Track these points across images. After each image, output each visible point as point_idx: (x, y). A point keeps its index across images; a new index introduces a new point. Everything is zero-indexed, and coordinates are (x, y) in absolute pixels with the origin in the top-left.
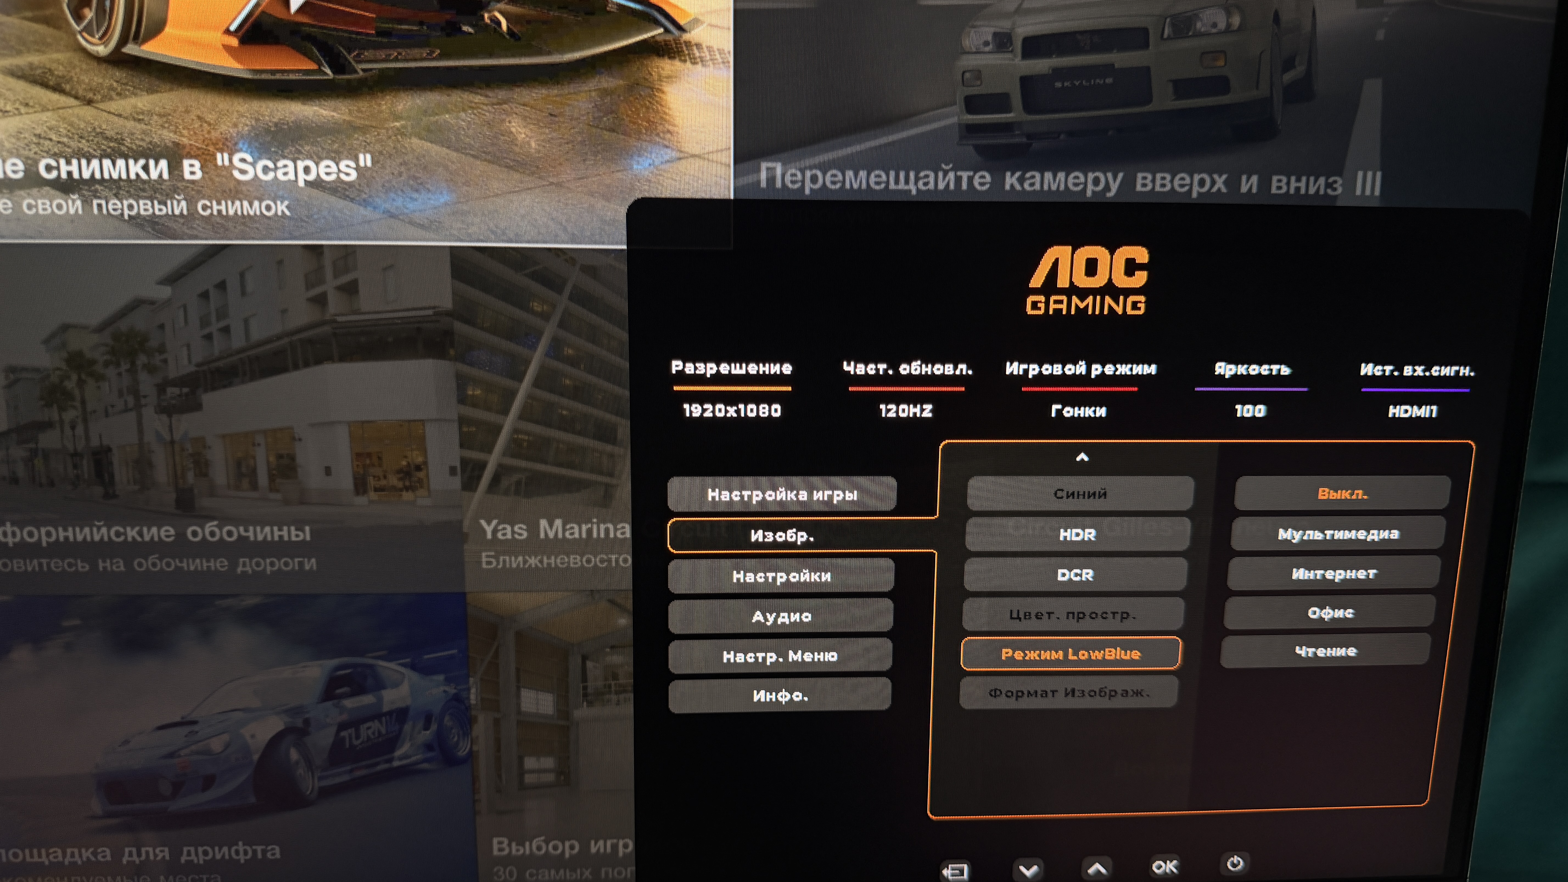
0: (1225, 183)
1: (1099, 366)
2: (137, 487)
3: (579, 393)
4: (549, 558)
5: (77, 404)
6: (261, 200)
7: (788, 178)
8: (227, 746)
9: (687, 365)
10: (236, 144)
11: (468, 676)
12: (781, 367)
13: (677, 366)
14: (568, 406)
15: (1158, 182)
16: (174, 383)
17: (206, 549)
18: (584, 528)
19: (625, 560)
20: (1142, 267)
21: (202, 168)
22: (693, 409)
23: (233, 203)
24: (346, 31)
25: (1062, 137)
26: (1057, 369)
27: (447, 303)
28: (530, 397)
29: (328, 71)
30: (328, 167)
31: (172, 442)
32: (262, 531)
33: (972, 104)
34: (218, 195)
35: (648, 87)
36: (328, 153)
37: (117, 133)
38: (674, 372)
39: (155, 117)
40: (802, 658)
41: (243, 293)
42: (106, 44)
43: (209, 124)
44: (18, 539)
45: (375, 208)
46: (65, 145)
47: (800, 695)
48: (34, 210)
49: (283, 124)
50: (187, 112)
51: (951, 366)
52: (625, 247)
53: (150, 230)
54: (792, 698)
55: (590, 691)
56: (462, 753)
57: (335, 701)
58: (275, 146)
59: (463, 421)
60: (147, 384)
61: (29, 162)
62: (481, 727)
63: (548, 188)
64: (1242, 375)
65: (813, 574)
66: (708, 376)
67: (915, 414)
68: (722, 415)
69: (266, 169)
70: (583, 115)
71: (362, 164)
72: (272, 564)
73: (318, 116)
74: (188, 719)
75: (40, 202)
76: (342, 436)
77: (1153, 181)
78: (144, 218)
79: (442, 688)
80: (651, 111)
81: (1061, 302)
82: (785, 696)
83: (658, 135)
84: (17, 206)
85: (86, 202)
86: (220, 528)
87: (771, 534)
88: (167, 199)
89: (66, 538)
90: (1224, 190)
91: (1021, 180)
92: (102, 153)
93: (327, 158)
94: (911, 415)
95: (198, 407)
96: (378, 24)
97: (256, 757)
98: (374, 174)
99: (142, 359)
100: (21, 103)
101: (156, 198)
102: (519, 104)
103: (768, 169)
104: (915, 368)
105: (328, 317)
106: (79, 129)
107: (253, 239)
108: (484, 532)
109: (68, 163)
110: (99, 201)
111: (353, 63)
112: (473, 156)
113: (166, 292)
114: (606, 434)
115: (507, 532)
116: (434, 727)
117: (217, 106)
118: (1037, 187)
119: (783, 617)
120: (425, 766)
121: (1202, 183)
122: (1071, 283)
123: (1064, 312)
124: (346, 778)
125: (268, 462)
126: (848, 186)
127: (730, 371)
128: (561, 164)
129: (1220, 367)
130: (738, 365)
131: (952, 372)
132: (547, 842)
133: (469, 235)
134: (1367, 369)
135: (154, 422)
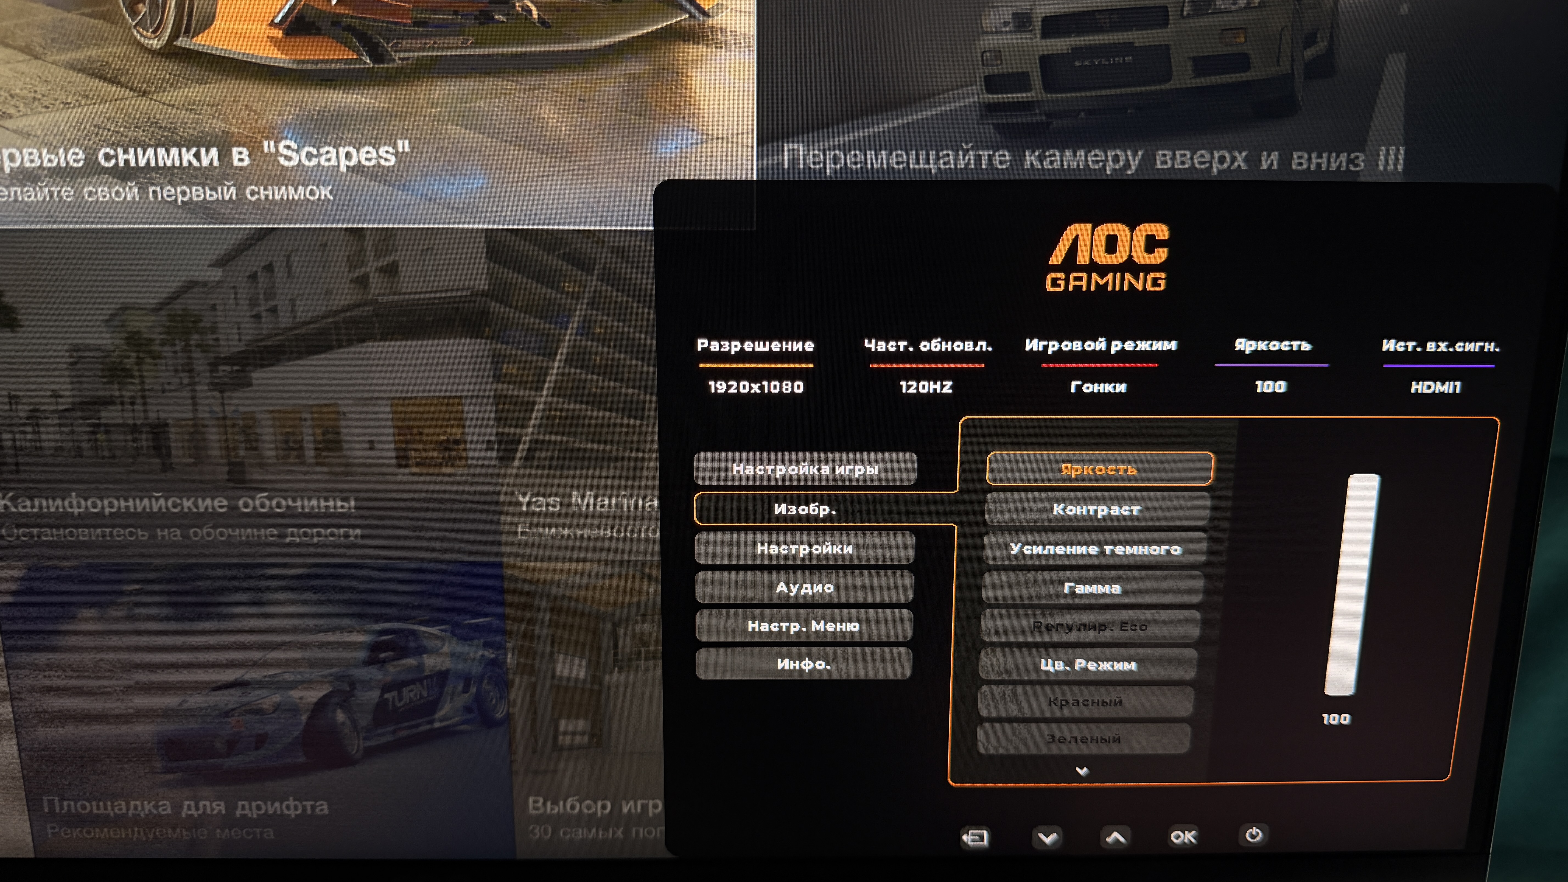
0: (1246, 160)
1: (1119, 343)
2: (191, 461)
3: (609, 370)
4: (581, 529)
5: (136, 381)
6: (305, 186)
7: (810, 160)
8: (278, 706)
9: (712, 343)
10: (282, 132)
11: (505, 642)
12: (803, 345)
13: (703, 344)
14: (598, 383)
15: (1178, 159)
16: (226, 361)
17: (257, 519)
18: (614, 500)
19: (654, 532)
20: (1162, 244)
21: (249, 155)
22: (718, 385)
23: (279, 189)
24: (384, 22)
25: (1082, 115)
26: (1077, 346)
27: (483, 284)
28: (561, 374)
29: (368, 61)
30: (368, 152)
31: (224, 417)
32: (309, 502)
33: (992, 83)
34: (265, 180)
35: (675, 72)
36: (368, 139)
37: (170, 123)
38: (699, 349)
39: (206, 107)
40: (825, 628)
41: (290, 274)
42: (159, 38)
43: (256, 113)
44: (82, 509)
45: (413, 192)
46: (122, 135)
47: (823, 663)
48: (94, 197)
49: (326, 112)
50: (235, 101)
51: (971, 343)
52: (652, 228)
53: (202, 214)
54: (815, 667)
55: (620, 657)
56: (499, 715)
57: (380, 665)
58: (318, 134)
59: (499, 397)
60: (200, 362)
61: (89, 151)
62: (518, 691)
63: (579, 172)
64: (1262, 351)
65: (835, 546)
66: (733, 353)
67: (935, 390)
68: (746, 391)
69: (309, 156)
70: (611, 100)
71: (400, 150)
72: (319, 534)
73: (359, 104)
74: (241, 681)
75: (99, 189)
76: (385, 412)
77: (1173, 158)
78: (197, 203)
79: (480, 653)
80: (676, 95)
81: (1080, 279)
82: (809, 665)
83: (683, 118)
84: (78, 193)
85: (143, 189)
86: (270, 498)
87: (794, 508)
88: (217, 185)
89: (127, 508)
90: (1244, 167)
91: (1041, 159)
92: (157, 142)
93: (367, 145)
94: (931, 391)
95: (248, 384)
96: (415, 14)
97: (304, 718)
98: (412, 160)
99: (195, 338)
100: (81, 95)
101: (207, 184)
102: (549, 90)
103: (790, 150)
104: (935, 345)
105: (370, 297)
106: (135, 119)
107: (299, 223)
108: (520, 504)
109: (126, 152)
110: (154, 188)
111: (391, 52)
112: (505, 141)
113: (216, 274)
114: (634, 410)
115: (541, 504)
116: (473, 690)
117: (263, 96)
118: (1057, 165)
119: (806, 588)
120: (465, 727)
121: (1222, 160)
122: (1091, 259)
123: (1084, 289)
124: (390, 738)
125: (314, 437)
126: (869, 166)
127: (754, 348)
128: (590, 148)
129: (1240, 343)
130: (761, 343)
131: (971, 349)
132: (580, 802)
133: (504, 218)
134: (1389, 345)
135: (208, 399)
